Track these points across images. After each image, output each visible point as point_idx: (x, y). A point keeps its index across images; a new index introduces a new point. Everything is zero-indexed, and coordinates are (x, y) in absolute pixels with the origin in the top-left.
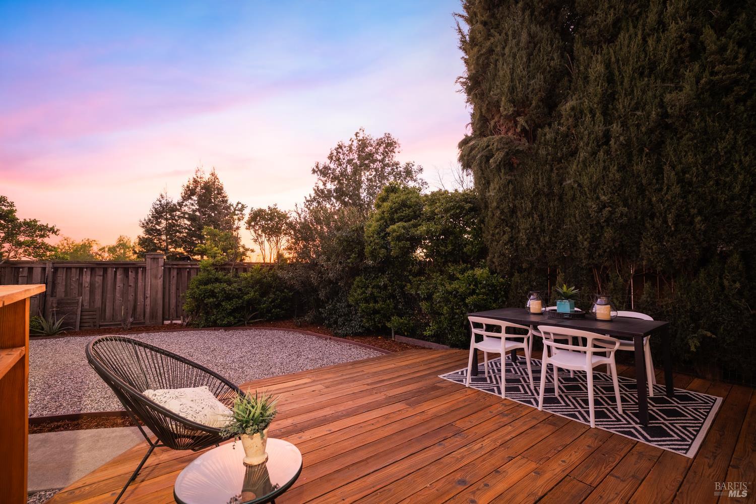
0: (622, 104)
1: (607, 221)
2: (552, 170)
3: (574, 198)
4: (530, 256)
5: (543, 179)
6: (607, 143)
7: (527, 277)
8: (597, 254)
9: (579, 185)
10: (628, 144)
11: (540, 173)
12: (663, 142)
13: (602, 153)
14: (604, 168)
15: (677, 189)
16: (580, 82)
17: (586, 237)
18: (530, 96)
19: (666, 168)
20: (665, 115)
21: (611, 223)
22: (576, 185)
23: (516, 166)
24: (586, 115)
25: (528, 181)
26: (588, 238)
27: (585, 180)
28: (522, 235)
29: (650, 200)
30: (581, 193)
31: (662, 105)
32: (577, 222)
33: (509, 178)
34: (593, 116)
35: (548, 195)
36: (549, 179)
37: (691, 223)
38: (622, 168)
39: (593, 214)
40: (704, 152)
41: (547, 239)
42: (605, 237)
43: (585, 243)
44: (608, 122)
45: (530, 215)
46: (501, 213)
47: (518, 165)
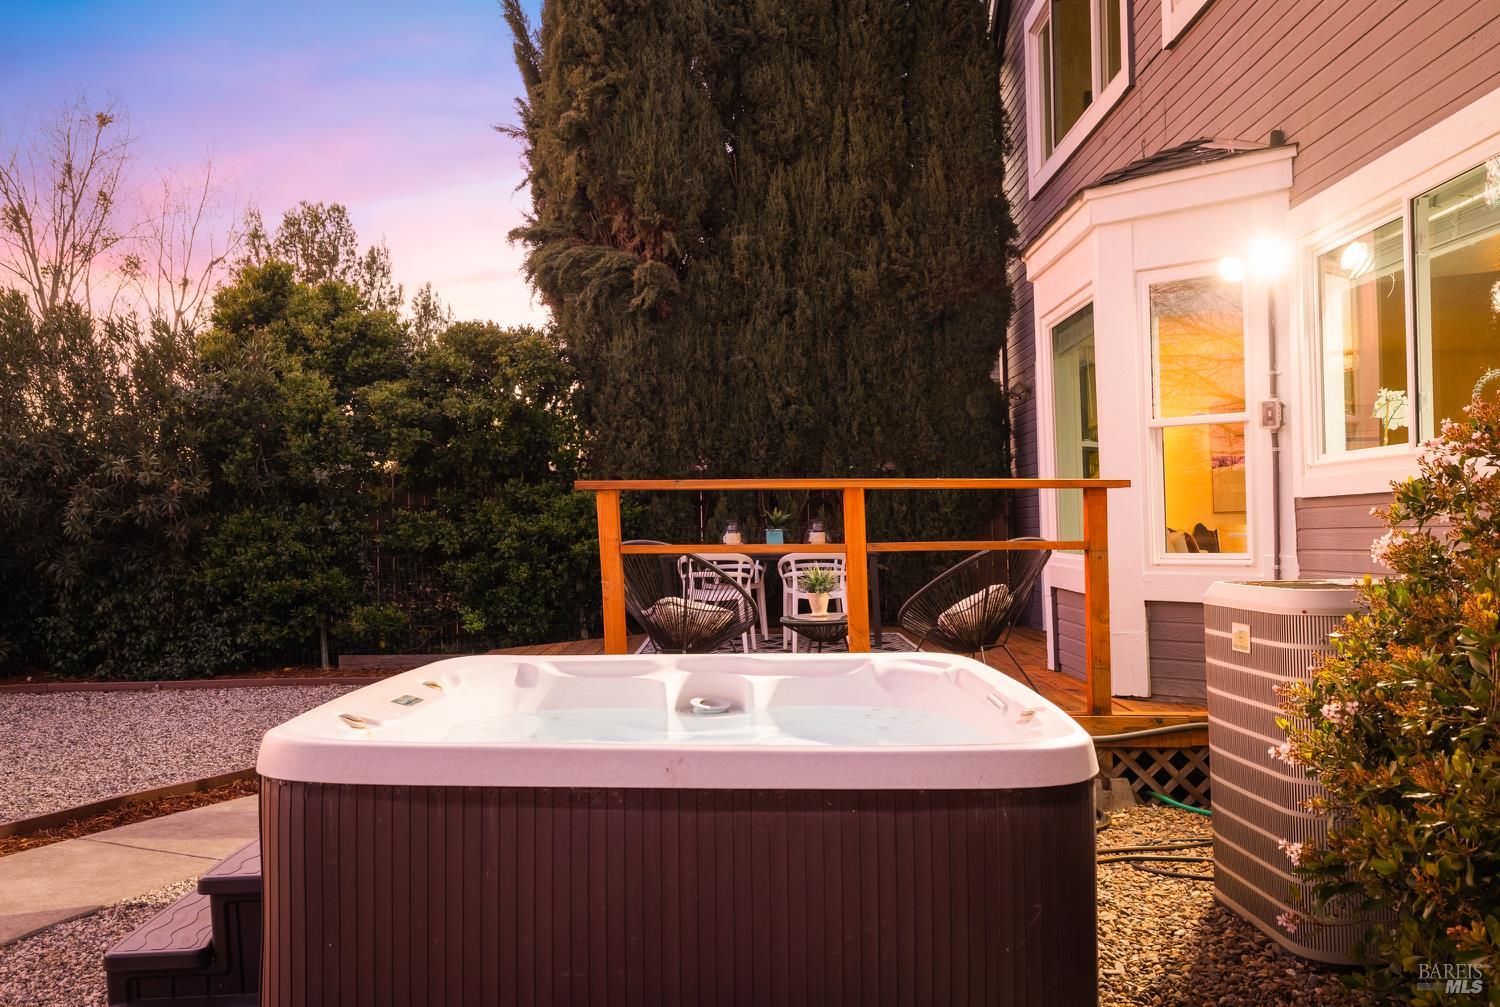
0: (806, 262)
1: (793, 423)
2: (714, 333)
3: (747, 384)
4: (680, 468)
5: (702, 343)
6: (789, 311)
7: (670, 505)
8: (774, 468)
9: (756, 365)
10: (813, 322)
11: (697, 334)
12: (845, 327)
13: (784, 326)
14: (787, 347)
15: (860, 391)
16: (750, 206)
17: (762, 443)
18: (684, 203)
19: (850, 361)
20: (849, 294)
21: (795, 426)
22: (751, 365)
23: (664, 315)
24: (763, 264)
25: (682, 344)
26: (765, 444)
27: (765, 360)
28: (672, 434)
29: (834, 401)
30: (758, 377)
31: (846, 278)
32: (750, 420)
33: (651, 333)
34: (772, 267)
35: (708, 372)
36: (711, 346)
37: (871, 434)
38: (806, 352)
39: (776, 411)
40: (883, 350)
41: (709, 442)
42: (786, 445)
43: (762, 452)
44: (790, 283)
45: (684, 401)
46: (636, 393)
47: (669, 315)
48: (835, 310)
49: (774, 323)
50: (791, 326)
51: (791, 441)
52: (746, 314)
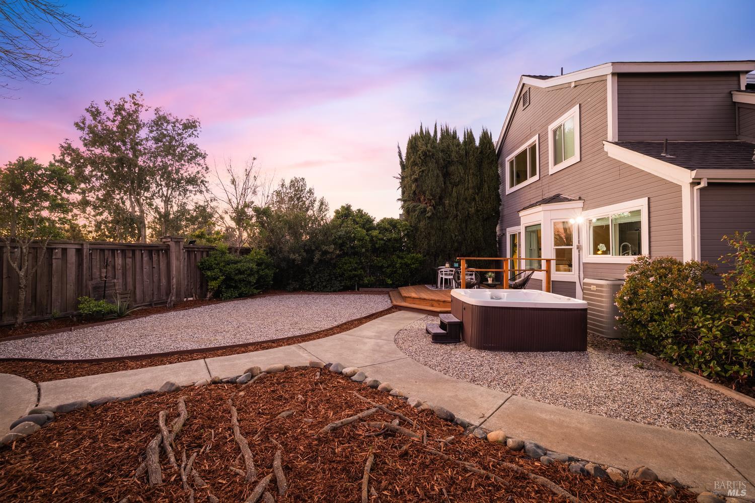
2: (441, 221)
3: (447, 232)
6: (456, 217)
10: (461, 219)
11: (438, 222)
12: (467, 221)
14: (456, 225)
15: (470, 234)
16: (449, 195)
18: (436, 194)
19: (468, 228)
22: (448, 228)
23: (432, 218)
24: (451, 207)
25: (434, 224)
27: (451, 227)
31: (468, 210)
33: (429, 222)
35: (439, 229)
36: (440, 224)
38: (459, 226)
40: (475, 225)
44: (457, 211)
48: (465, 217)
49: (453, 219)
50: (457, 220)
51: (456, 244)
52: (447, 218)
